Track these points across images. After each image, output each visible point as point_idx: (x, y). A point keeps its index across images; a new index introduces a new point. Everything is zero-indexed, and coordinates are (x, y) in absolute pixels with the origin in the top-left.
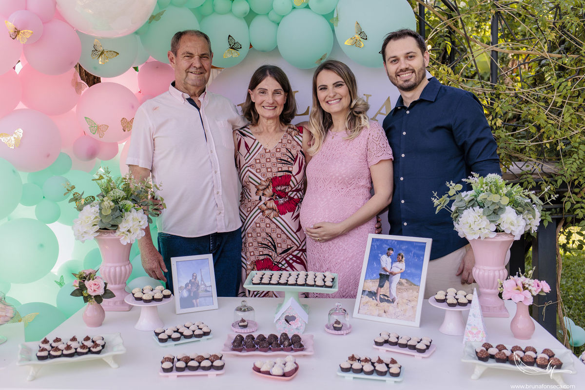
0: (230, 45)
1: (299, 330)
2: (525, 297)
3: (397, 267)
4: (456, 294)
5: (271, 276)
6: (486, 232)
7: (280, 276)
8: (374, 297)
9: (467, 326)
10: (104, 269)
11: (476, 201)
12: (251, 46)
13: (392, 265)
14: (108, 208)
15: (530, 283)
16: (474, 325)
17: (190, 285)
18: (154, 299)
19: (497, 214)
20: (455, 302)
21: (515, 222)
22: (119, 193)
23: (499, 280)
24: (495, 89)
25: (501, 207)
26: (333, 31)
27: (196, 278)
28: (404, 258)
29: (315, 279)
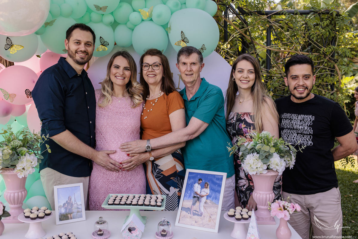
0: (101, 43)
1: (138, 236)
2: (285, 215)
3: (204, 192)
4: (241, 211)
5: (122, 198)
6: (260, 170)
7: (128, 198)
8: (189, 212)
9: (248, 234)
10: (6, 194)
11: (255, 149)
12: (115, 44)
13: (201, 190)
14: (7, 154)
15: (288, 206)
16: (253, 234)
17: (66, 204)
18: (38, 217)
19: (268, 158)
20: (240, 217)
21: (279, 163)
22: (17, 143)
23: (268, 202)
24: (269, 73)
25: (270, 154)
26: (168, 35)
27: (71, 199)
28: (209, 186)
29: (150, 200)
